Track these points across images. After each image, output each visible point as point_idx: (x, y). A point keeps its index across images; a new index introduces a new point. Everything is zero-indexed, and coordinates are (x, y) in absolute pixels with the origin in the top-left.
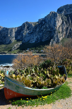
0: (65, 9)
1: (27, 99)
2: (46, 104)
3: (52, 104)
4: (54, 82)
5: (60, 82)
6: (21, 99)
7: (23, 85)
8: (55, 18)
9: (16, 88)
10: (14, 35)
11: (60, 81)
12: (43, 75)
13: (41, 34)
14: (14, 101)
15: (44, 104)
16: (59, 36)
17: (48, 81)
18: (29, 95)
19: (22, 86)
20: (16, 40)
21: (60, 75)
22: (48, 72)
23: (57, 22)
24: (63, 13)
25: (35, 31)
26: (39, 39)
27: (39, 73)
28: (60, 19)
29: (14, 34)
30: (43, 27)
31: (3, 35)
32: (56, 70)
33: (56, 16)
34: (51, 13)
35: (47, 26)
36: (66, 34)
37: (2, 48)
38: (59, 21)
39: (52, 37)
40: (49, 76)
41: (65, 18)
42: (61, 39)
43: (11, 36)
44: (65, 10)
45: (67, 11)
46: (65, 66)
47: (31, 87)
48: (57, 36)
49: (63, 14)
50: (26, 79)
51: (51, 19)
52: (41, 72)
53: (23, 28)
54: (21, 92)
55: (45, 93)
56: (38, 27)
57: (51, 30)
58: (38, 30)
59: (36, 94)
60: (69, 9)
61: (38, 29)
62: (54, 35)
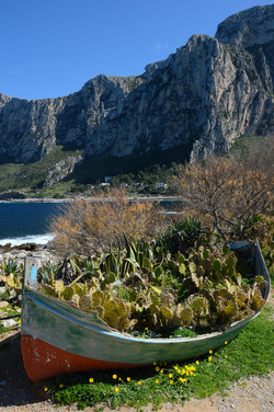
0: (248, 22)
1: (115, 377)
2: (192, 399)
3: (216, 397)
4: (221, 307)
5: (243, 308)
6: (91, 380)
7: (99, 322)
8: (208, 61)
9: (68, 337)
10: (52, 128)
11: (246, 302)
12: (174, 281)
13: (156, 121)
14: (61, 386)
15: (183, 399)
16: (224, 129)
17: (197, 305)
18: (123, 362)
19: (92, 326)
20: (61, 147)
21: (239, 280)
22: (192, 267)
23: (217, 76)
24: (239, 40)
25: (134, 110)
26: (149, 141)
27: (158, 273)
28: (229, 62)
29: (52, 125)
30: (161, 94)
31: (10, 129)
32: (223, 261)
33: (214, 53)
34: (191, 39)
35: (180, 89)
36: (252, 119)
37: (9, 175)
38: (222, 72)
39: (198, 133)
40: (197, 283)
41: (247, 59)
42: (231, 139)
43: (42, 131)
44: (246, 29)
45: (256, 32)
46: (257, 244)
47: (130, 332)
48: (218, 128)
49: (237, 42)
50: (109, 297)
51: (192, 62)
52: (165, 269)
53: (85, 100)
54: (91, 350)
55: (184, 354)
56: (144, 94)
57: (192, 104)
58: (142, 105)
59: (149, 358)
60: (262, 22)
61: (142, 101)
62: (206, 124)
